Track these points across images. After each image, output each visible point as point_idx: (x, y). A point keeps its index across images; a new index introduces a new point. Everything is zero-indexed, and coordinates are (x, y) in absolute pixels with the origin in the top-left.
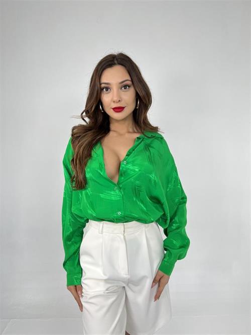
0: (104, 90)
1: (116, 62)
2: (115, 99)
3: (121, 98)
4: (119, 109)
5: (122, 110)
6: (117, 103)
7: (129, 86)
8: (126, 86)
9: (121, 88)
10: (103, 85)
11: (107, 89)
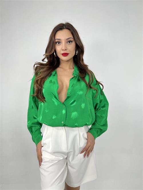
0: (57, 43)
1: (64, 27)
2: (64, 48)
3: (66, 48)
4: (65, 55)
5: (67, 55)
6: (64, 51)
7: (72, 42)
8: (70, 41)
9: (67, 43)
10: (56, 41)
11: (59, 43)
